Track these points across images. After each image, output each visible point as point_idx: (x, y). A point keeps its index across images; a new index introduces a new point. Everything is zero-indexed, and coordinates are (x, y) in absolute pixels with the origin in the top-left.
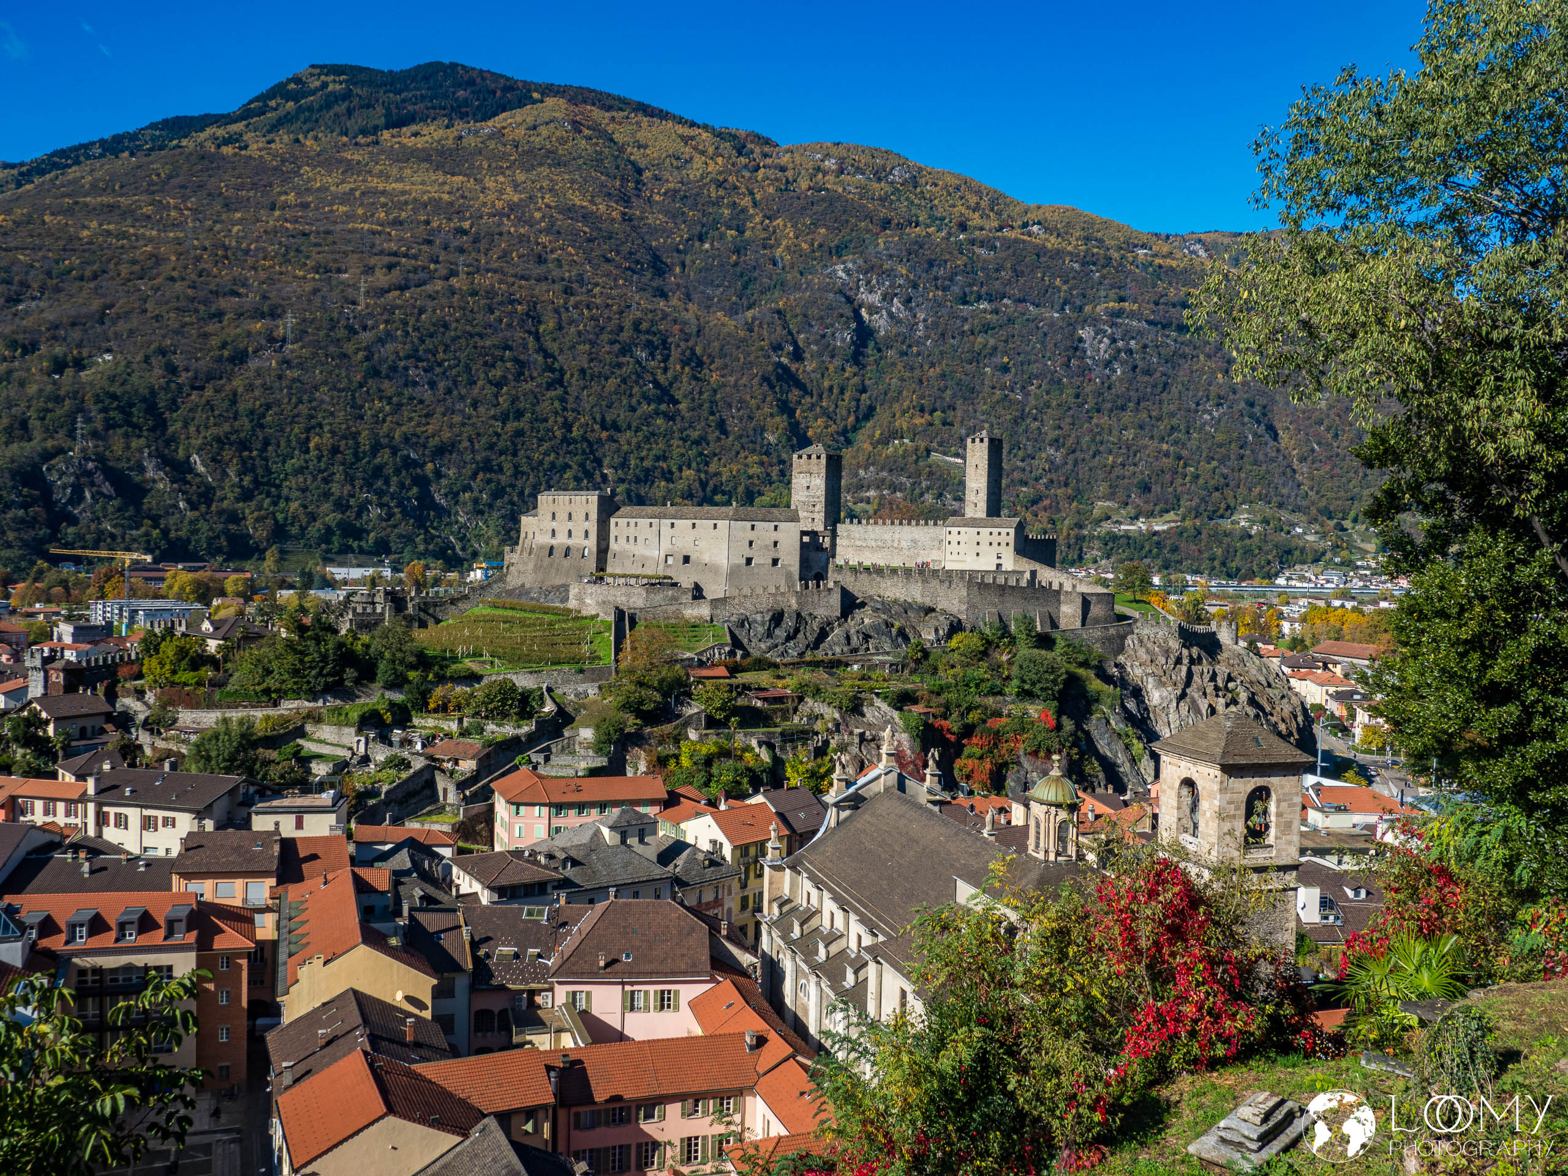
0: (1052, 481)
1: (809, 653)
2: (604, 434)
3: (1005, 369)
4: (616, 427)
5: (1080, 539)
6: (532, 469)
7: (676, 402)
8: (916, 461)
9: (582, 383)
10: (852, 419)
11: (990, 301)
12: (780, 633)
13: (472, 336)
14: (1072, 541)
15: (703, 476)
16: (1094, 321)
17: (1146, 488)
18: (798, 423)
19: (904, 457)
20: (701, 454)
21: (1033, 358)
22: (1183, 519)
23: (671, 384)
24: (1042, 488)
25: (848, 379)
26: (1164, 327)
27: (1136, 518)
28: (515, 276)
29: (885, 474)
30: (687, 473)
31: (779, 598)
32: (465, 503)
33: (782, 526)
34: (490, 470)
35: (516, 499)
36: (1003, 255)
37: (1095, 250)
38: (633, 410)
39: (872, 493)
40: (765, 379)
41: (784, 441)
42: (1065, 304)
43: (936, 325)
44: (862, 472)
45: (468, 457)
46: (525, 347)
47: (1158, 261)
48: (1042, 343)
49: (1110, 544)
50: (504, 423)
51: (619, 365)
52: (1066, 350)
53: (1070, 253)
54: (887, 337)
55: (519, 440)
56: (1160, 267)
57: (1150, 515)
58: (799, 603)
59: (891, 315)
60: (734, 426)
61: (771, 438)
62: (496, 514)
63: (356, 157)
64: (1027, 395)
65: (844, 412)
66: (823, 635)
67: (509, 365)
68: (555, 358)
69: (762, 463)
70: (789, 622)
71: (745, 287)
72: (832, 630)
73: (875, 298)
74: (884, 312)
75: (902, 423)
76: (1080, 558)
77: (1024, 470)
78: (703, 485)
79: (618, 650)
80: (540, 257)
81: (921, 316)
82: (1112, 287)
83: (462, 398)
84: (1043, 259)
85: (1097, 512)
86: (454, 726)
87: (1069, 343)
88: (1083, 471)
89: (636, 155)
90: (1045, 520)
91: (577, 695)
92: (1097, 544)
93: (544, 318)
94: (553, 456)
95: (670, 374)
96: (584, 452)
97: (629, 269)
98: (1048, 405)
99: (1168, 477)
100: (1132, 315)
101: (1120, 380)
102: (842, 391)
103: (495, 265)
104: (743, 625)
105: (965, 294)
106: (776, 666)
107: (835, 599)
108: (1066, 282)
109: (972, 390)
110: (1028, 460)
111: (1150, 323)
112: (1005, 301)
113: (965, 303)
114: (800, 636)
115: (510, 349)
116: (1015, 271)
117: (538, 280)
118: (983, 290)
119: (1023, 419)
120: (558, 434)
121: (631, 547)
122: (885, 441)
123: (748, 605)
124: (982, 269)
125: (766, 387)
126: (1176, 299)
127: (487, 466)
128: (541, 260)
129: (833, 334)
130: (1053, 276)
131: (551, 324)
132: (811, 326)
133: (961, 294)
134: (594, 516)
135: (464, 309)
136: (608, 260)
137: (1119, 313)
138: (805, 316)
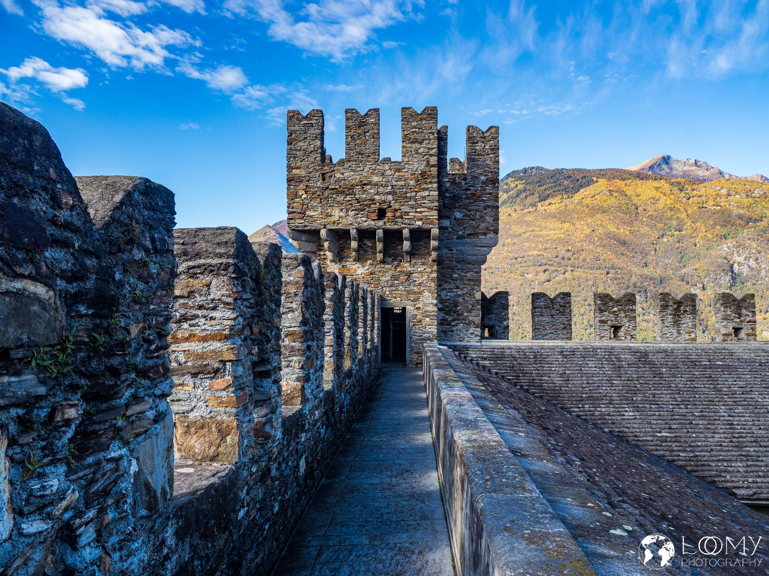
63: (530, 219)
89: (635, 200)
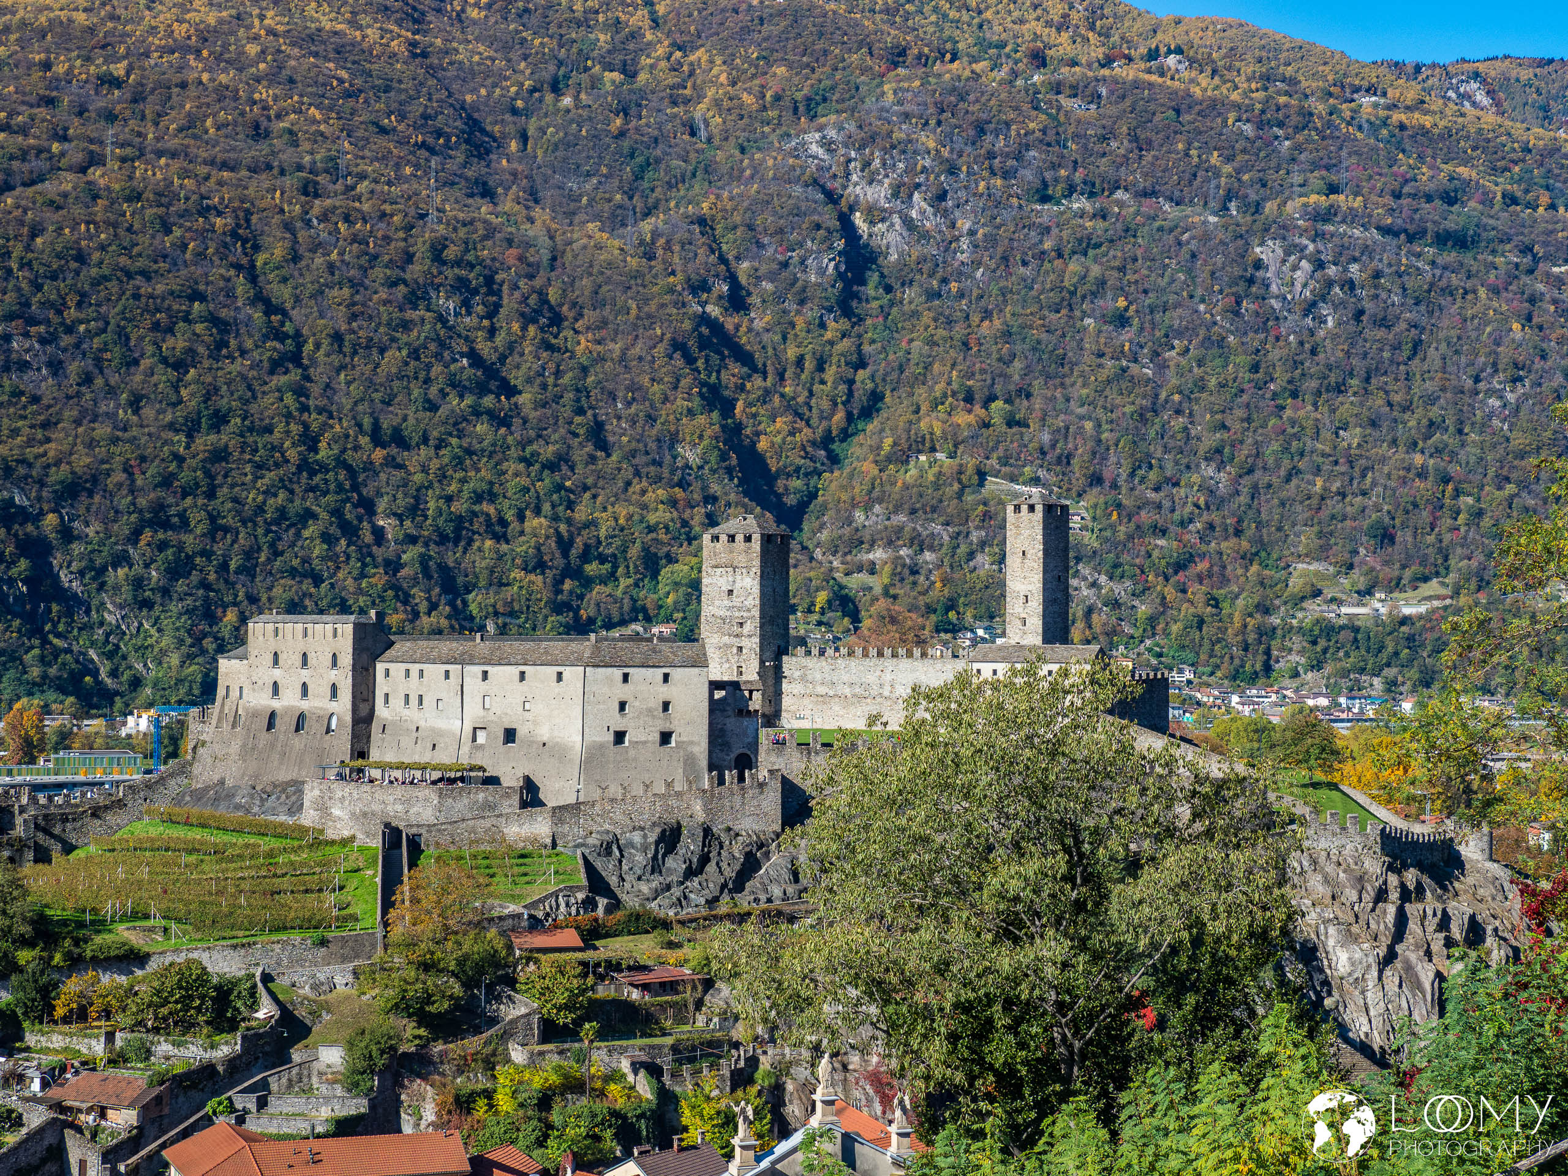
0: (1211, 527)
1: (725, 898)
2: (379, 454)
3: (1121, 320)
4: (400, 440)
5: (1266, 633)
6: (244, 522)
7: (512, 391)
8: (960, 495)
9: (336, 359)
10: (839, 416)
11: (1092, 195)
12: (675, 864)
13: (129, 275)
14: (1252, 637)
15: (563, 528)
16: (1282, 229)
17: (1385, 537)
18: (739, 427)
19: (937, 486)
20: (559, 487)
21: (1172, 299)
22: (1456, 593)
23: (503, 359)
24: (1194, 539)
25: (832, 343)
26: (1411, 238)
27: (1369, 592)
28: (212, 163)
29: (901, 518)
30: (533, 523)
31: (673, 802)
32: (117, 588)
33: (676, 674)
34: (166, 525)
35: (212, 577)
36: (1113, 110)
37: (1282, 100)
38: (432, 407)
39: (879, 554)
40: (678, 346)
41: (713, 458)
42: (1229, 197)
43: (992, 240)
44: (859, 516)
45: (124, 502)
46: (230, 294)
47: (1397, 117)
48: (1189, 271)
49: (1322, 643)
50: (190, 436)
51: (406, 326)
52: (1234, 283)
53: (1237, 106)
54: (902, 264)
55: (218, 468)
56: (1402, 127)
57: (1395, 585)
58: (707, 810)
59: (908, 223)
60: (620, 434)
61: (690, 455)
62: (175, 607)
64: (1163, 367)
65: (825, 405)
66: (750, 865)
67: (199, 328)
68: (284, 313)
69: (673, 503)
70: (690, 846)
71: (638, 177)
72: (767, 855)
73: (878, 194)
74: (896, 219)
75: (932, 423)
76: (1268, 669)
77: (1159, 506)
78: (565, 545)
79: (387, 904)
80: (257, 126)
81: (964, 225)
82: (1315, 166)
83: (111, 391)
84: (1186, 118)
85: (1296, 583)
86: (98, 1048)
87: (1237, 271)
88: (1269, 509)
90: (1200, 599)
91: (315, 987)
92: (1297, 642)
93: (265, 240)
94: (282, 495)
95: (500, 339)
96: (340, 489)
97: (423, 145)
98: (1201, 385)
99: (1426, 515)
100: (1352, 219)
101: (1334, 337)
102: (820, 367)
103: (173, 143)
104: (609, 852)
105: (1045, 184)
106: (665, 925)
107: (771, 802)
108: (1229, 159)
109: (1062, 361)
110: (1167, 489)
111: (1385, 231)
112: (1120, 194)
113: (1045, 199)
114: (711, 868)
115: (202, 297)
116: (1135, 139)
117: (254, 170)
118: (1078, 176)
119: (1155, 412)
120: (292, 454)
121: (412, 714)
122: (902, 456)
123: (618, 816)
124: (1076, 136)
125: (678, 361)
126: (1431, 187)
127: (158, 518)
128: (258, 132)
129: (802, 262)
130: (1206, 147)
131: (279, 252)
132: (760, 246)
133: (1037, 183)
134: (346, 659)
135: (115, 225)
136: (383, 131)
137: (1327, 215)
138: (751, 227)
